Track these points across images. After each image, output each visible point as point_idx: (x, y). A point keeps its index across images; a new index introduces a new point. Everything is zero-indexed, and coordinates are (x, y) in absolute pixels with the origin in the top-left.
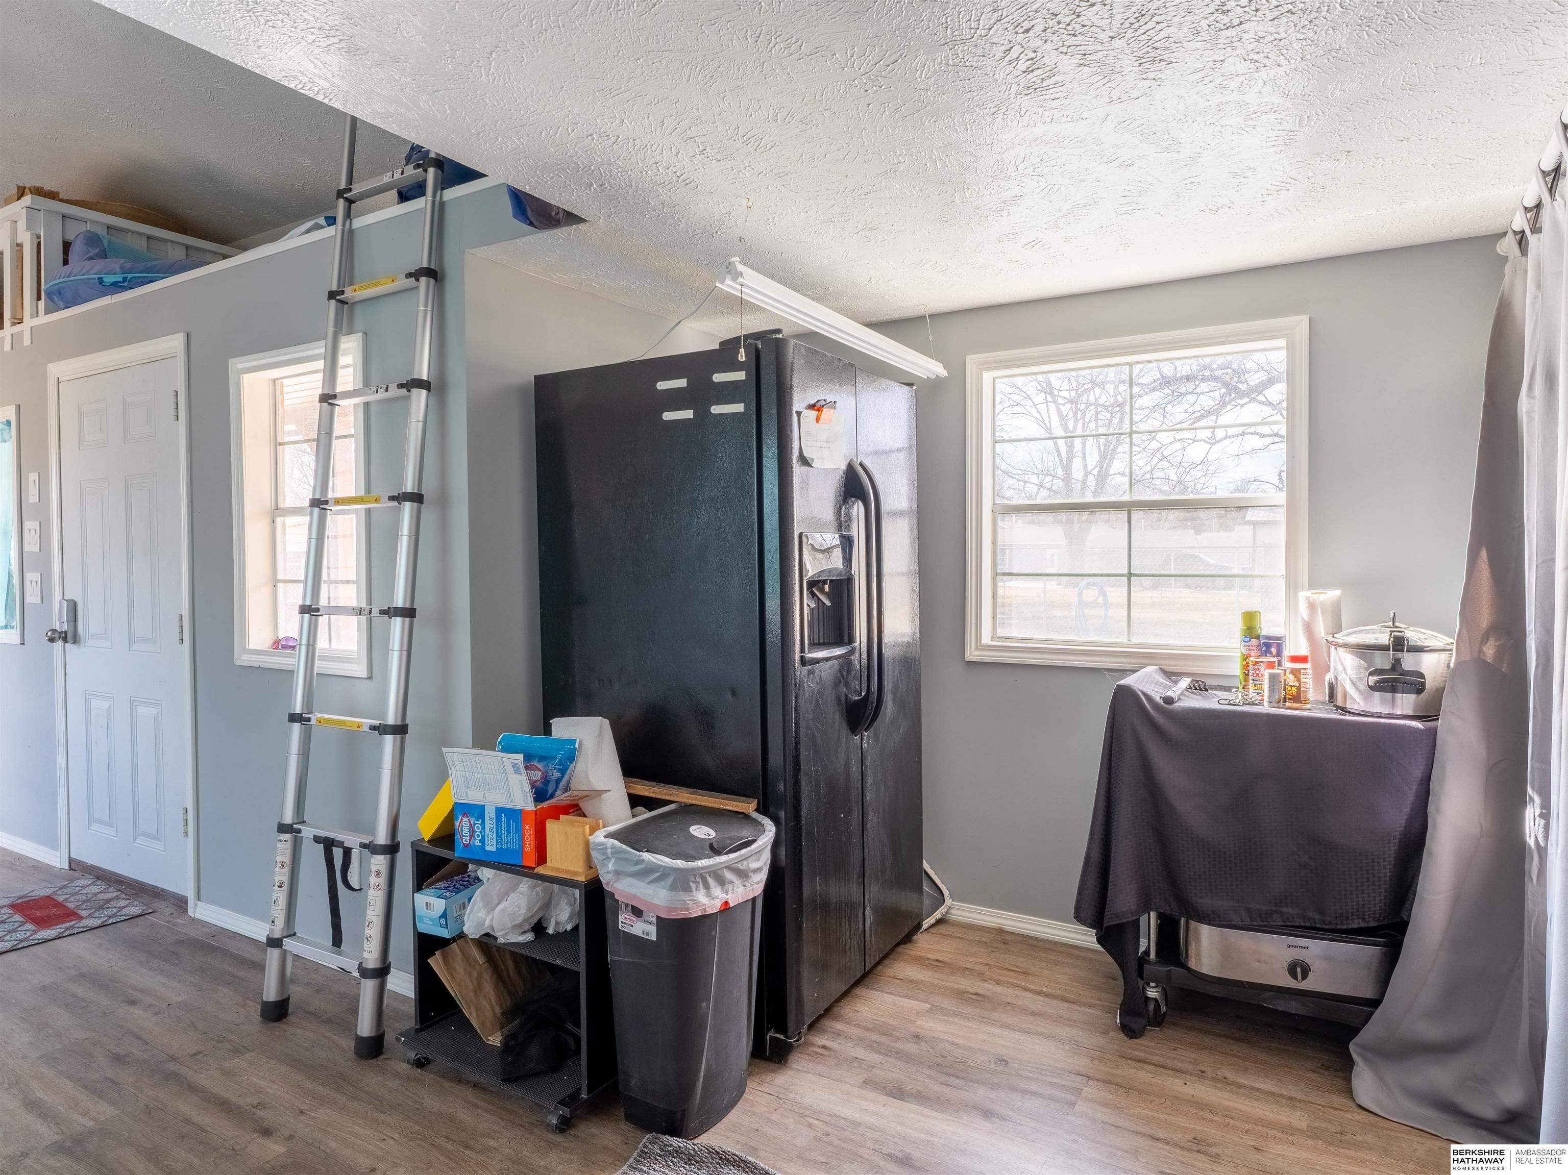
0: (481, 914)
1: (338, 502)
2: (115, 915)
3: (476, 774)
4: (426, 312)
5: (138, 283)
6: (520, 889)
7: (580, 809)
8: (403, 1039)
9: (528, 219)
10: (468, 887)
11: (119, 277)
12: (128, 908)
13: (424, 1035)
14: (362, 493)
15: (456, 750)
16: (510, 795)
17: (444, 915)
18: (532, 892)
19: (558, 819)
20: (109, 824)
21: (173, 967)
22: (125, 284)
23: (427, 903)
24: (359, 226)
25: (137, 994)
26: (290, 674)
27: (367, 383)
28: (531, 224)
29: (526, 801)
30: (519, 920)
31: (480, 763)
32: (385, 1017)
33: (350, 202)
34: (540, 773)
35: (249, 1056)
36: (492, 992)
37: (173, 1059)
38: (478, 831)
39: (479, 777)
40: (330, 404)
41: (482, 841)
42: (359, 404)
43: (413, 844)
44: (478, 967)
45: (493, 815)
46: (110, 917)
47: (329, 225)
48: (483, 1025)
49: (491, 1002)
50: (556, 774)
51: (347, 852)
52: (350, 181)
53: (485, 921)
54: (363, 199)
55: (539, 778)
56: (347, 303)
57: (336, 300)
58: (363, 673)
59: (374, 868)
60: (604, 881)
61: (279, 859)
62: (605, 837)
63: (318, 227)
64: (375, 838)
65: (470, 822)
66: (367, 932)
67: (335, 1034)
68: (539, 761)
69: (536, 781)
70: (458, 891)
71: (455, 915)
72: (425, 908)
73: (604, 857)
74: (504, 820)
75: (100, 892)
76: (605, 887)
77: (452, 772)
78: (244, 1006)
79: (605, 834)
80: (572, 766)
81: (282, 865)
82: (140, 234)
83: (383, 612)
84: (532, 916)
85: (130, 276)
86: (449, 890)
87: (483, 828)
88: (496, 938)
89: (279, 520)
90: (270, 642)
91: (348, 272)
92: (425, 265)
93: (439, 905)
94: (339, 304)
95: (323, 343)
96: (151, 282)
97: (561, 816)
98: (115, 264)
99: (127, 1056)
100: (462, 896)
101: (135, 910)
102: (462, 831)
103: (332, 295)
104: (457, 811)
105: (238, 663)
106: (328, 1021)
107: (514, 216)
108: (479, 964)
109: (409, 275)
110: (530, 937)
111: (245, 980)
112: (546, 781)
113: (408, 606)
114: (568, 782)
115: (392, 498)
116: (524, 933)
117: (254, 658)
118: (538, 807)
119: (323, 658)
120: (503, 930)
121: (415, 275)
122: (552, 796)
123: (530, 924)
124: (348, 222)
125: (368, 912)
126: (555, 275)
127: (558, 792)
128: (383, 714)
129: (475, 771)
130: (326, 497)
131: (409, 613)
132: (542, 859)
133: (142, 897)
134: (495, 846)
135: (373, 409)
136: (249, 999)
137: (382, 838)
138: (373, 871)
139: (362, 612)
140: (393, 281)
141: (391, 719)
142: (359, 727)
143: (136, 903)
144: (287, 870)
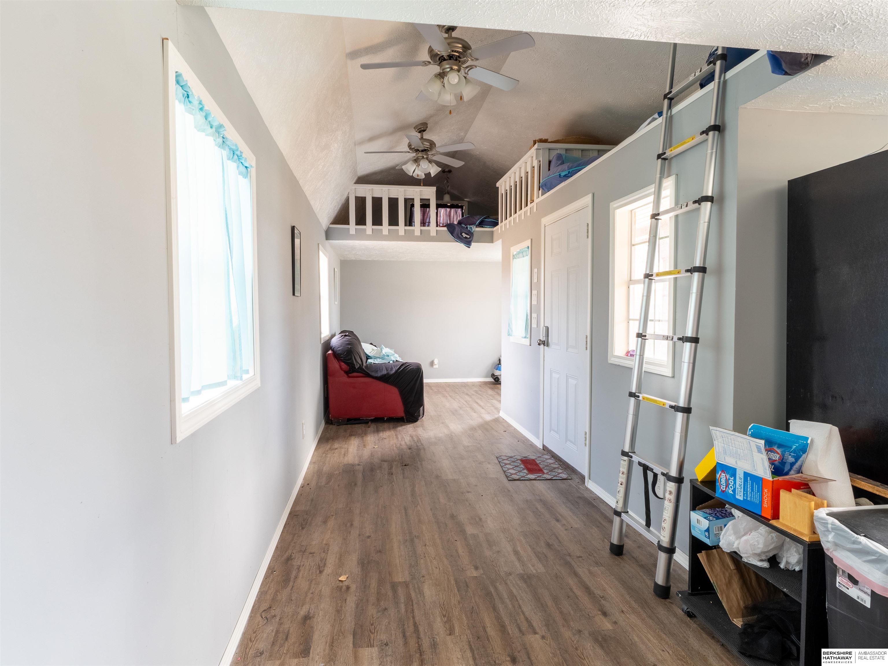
0: (732, 538)
1: (658, 275)
2: (556, 476)
3: (731, 447)
4: (712, 153)
5: (574, 173)
6: (759, 530)
7: (810, 488)
8: (680, 595)
9: (784, 71)
10: (725, 518)
11: (567, 172)
12: (562, 474)
13: (693, 598)
14: (672, 269)
15: (718, 429)
16: (754, 466)
17: (708, 530)
18: (768, 535)
19: (790, 491)
20: (557, 432)
21: (576, 509)
22: (569, 175)
23: (698, 519)
24: (675, 112)
25: (560, 517)
26: (631, 369)
27: (677, 203)
28: (786, 73)
29: (765, 473)
30: (758, 551)
31: (734, 440)
32: (671, 576)
33: (671, 99)
34: (778, 456)
35: (602, 568)
36: (738, 590)
37: (570, 555)
38: (731, 484)
39: (733, 449)
40: (656, 219)
41: (734, 491)
42: (672, 216)
43: (691, 481)
44: (729, 571)
45: (742, 476)
46: (554, 476)
47: (660, 117)
48: (730, 609)
49: (737, 596)
50: (791, 459)
51: (655, 476)
52: (671, 87)
53: (734, 543)
54: (678, 95)
55: (777, 459)
56: (667, 159)
57: (661, 158)
58: (670, 375)
59: (668, 489)
60: (825, 545)
61: (622, 470)
62: (828, 514)
63: (655, 119)
64: (669, 471)
65: (726, 477)
66: (663, 524)
67: (645, 575)
68: (778, 447)
69: (776, 461)
70: (718, 518)
71: (715, 533)
72: (696, 522)
73: (825, 529)
74: (749, 482)
75: (552, 463)
76: (826, 551)
77: (716, 443)
78: (603, 541)
79: (828, 512)
80: (804, 456)
81: (623, 473)
82: (579, 149)
83: (679, 339)
84: (768, 552)
85: (571, 170)
86: (712, 516)
87: (735, 483)
88: (741, 557)
89: (631, 287)
90: (625, 352)
91: (668, 142)
92: (712, 123)
93: (705, 524)
94: (663, 161)
95: (653, 185)
96: (579, 171)
97: (793, 490)
98: (565, 166)
99: (552, 545)
100: (721, 522)
101: (564, 476)
102: (721, 481)
103: (659, 156)
104: (718, 468)
105: (610, 362)
106: (642, 566)
107: (773, 72)
108: (731, 569)
109: (703, 133)
110: (766, 565)
111: (605, 528)
112: (783, 462)
113: (694, 336)
114: (801, 467)
115: (687, 271)
116: (762, 560)
117: (616, 360)
118: (775, 479)
119: (647, 363)
120: (746, 553)
121: (706, 132)
122: (787, 474)
123: (767, 556)
124: (670, 111)
125: (664, 513)
126: (808, 106)
127: (792, 472)
128: (677, 400)
129: (731, 445)
130: (652, 272)
131: (695, 340)
132: (776, 516)
133: (568, 470)
134: (742, 496)
135: (680, 218)
136: (605, 538)
137: (674, 473)
138: (668, 491)
139: (668, 338)
140: (693, 139)
141: (682, 403)
142: (663, 405)
143: (565, 473)
144: (625, 476)
